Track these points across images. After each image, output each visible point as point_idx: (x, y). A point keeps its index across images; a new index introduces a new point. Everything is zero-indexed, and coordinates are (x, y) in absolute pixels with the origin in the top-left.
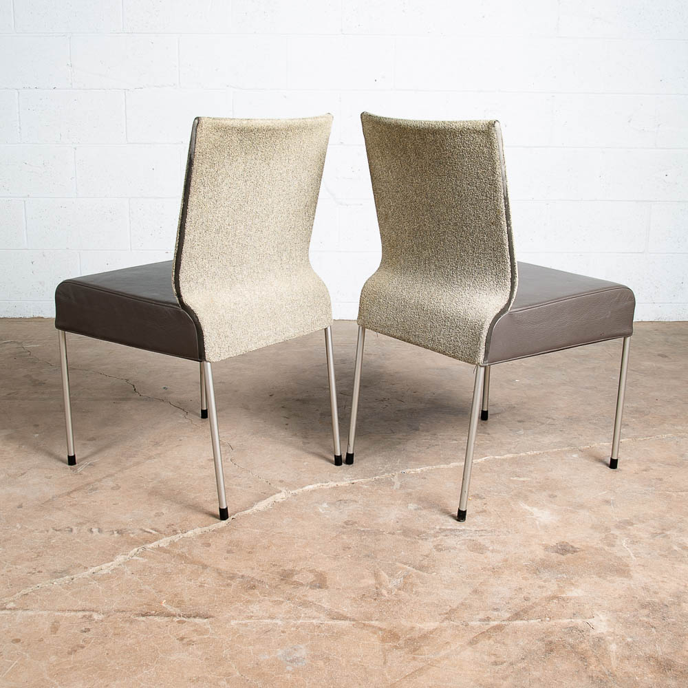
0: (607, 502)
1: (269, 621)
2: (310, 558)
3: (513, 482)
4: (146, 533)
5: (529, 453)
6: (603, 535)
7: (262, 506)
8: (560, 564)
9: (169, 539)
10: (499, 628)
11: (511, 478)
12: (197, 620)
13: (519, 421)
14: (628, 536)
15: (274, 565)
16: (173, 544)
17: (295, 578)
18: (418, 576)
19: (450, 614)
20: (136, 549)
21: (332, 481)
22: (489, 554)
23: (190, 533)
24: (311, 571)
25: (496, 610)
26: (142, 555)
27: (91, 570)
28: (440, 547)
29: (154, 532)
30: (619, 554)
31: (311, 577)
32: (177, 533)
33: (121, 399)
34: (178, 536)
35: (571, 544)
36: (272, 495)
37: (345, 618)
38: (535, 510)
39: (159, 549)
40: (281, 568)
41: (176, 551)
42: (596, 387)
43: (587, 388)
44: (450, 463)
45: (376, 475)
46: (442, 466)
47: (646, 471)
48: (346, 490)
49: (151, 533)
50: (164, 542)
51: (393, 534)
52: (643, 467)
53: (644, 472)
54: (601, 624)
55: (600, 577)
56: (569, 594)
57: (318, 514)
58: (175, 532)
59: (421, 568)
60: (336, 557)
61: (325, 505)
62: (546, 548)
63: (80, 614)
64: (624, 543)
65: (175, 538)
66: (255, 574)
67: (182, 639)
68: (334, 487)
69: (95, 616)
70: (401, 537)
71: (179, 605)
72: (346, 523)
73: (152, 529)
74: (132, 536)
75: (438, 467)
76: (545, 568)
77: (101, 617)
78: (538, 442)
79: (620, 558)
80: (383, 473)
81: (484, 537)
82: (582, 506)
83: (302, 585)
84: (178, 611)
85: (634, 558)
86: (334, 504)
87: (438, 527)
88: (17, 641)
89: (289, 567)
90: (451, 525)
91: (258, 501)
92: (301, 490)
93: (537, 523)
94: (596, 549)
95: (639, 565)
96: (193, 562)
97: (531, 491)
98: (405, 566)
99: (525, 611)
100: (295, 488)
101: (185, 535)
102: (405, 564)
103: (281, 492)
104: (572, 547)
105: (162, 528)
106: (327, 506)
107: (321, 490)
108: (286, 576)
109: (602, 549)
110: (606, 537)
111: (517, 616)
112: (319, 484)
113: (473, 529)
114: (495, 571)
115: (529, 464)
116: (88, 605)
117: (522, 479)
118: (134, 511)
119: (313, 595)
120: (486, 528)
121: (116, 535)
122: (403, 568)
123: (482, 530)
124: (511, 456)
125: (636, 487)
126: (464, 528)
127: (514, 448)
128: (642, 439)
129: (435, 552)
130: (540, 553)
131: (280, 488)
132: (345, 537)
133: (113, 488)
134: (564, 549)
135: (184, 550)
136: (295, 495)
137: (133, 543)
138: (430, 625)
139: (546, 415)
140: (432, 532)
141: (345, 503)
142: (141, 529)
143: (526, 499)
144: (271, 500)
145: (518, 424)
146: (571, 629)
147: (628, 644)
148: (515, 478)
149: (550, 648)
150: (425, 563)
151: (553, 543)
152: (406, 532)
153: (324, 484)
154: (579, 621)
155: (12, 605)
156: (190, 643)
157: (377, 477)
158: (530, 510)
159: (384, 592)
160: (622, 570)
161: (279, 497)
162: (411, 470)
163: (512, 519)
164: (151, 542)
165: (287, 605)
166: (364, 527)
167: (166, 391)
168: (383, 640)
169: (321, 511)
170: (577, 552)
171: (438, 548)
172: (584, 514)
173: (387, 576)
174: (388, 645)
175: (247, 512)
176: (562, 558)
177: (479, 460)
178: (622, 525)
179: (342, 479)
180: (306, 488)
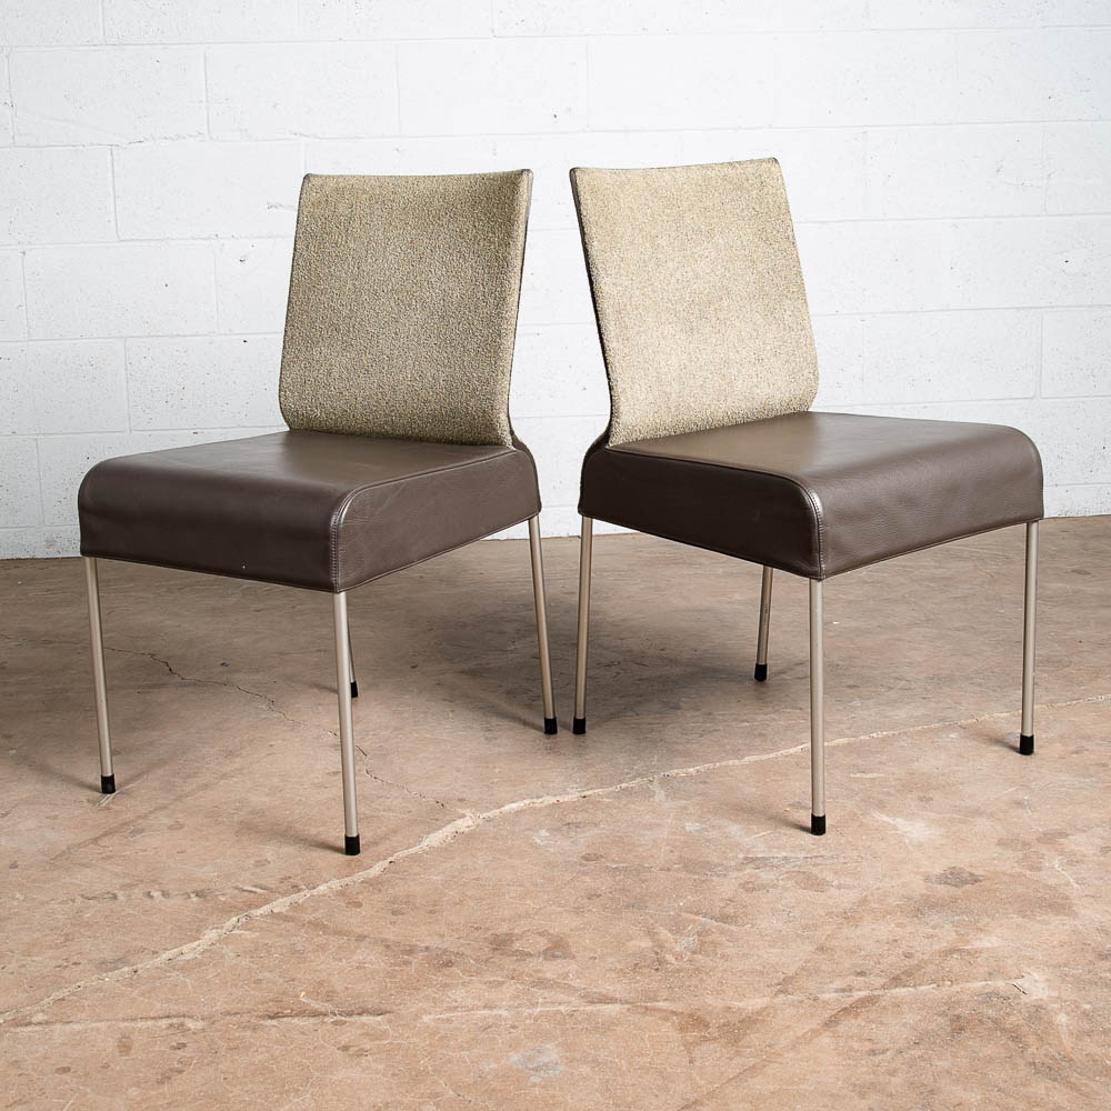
0: (1019, 804)
1: (486, 1012)
2: (536, 914)
3: (855, 780)
4: (246, 893)
5: (875, 735)
6: (1020, 854)
7: (435, 839)
8: (954, 900)
9: (287, 900)
10: (869, 1001)
11: (852, 775)
12: (365, 1019)
13: (850, 687)
14: (1062, 853)
15: (476, 929)
16: (295, 906)
17: (517, 945)
18: (722, 932)
19: (785, 985)
20: (235, 919)
21: (548, 794)
22: (834, 892)
23: (322, 888)
24: (541, 934)
25: (861, 974)
26: (245, 927)
27: (166, 956)
28: (750, 885)
29: (258, 890)
30: (1052, 881)
31: (543, 943)
32: (300, 890)
33: (150, 687)
34: (303, 893)
35: (968, 870)
36: (449, 822)
37: (612, 1000)
38: (900, 821)
39: (273, 915)
40: (490, 933)
41: (306, 917)
42: (972, 628)
43: (958, 629)
44: (743, 757)
45: (621, 782)
46: (731, 762)
47: (1077, 753)
48: (574, 807)
49: (255, 892)
50: (280, 905)
51: (669, 870)
52: (1073, 748)
53: (1075, 756)
54: (1037, 986)
55: (1024, 917)
56: (977, 945)
57: (537, 847)
58: (297, 889)
59: (724, 918)
60: (578, 911)
61: (544, 833)
62: (927, 879)
63: (164, 1023)
64: (1056, 864)
65: (299, 897)
66: (449, 943)
67: (346, 1048)
68: (554, 804)
69: (190, 1024)
70: (683, 875)
71: (329, 997)
72: (587, 858)
73: (255, 886)
74: (223, 899)
75: (723, 763)
76: (932, 907)
77: (200, 1024)
78: (887, 717)
79: (1052, 888)
80: (634, 778)
81: (820, 867)
82: (977, 812)
83: (530, 955)
84: (328, 1007)
85: (1075, 885)
86: (558, 830)
87: (741, 856)
88: (66, 1070)
89: (504, 929)
90: (764, 852)
91: (429, 833)
92: (498, 811)
93: (907, 841)
94: (1011, 876)
95: (1086, 896)
96: (338, 933)
97: (889, 794)
98: (697, 918)
99: (909, 973)
100: (488, 809)
101: (315, 892)
102: (697, 914)
103: (463, 816)
104: (971, 874)
105: (272, 883)
106: (547, 834)
107: (532, 811)
108: (501, 944)
109: (1020, 875)
110: (1026, 857)
111: (896, 981)
112: (527, 802)
113: (801, 855)
114: (849, 917)
115: (878, 752)
116: (174, 1008)
117: (870, 776)
118: (217, 861)
119: (551, 970)
120: (823, 853)
121: (195, 899)
122: (695, 921)
123: (816, 857)
124: (844, 741)
125: (1063, 778)
126: (785, 854)
127: (849, 729)
128: (1064, 704)
129: (745, 897)
130: (919, 887)
131: (461, 811)
132: (587, 879)
133: (170, 828)
134: (955, 877)
135: (318, 915)
136: (489, 820)
137: (228, 910)
138: (754, 1003)
139: (894, 675)
140: (733, 863)
141: (577, 827)
142: (237, 888)
143: (881, 806)
144: (449, 829)
145: (850, 691)
146: (988, 997)
147: (1085, 1014)
148: (858, 775)
149: (959, 1026)
150: (730, 910)
151: (938, 869)
152: (689, 866)
153: (535, 800)
154: (1000, 984)
155: (40, 1017)
156: (361, 1053)
157: (624, 785)
158: (892, 822)
159: (670, 958)
160: (1058, 904)
161: (464, 825)
162: (679, 771)
163: (864, 837)
164: (258, 907)
165: (510, 988)
166: (615, 862)
167: (224, 668)
168: (682, 1029)
169: (538, 841)
170: (980, 881)
171: (749, 887)
172: (982, 824)
173: (669, 935)
174: (692, 1036)
175: (413, 850)
176: (958, 892)
177: (792, 751)
178: (1050, 838)
179: (565, 791)
180: (507, 808)
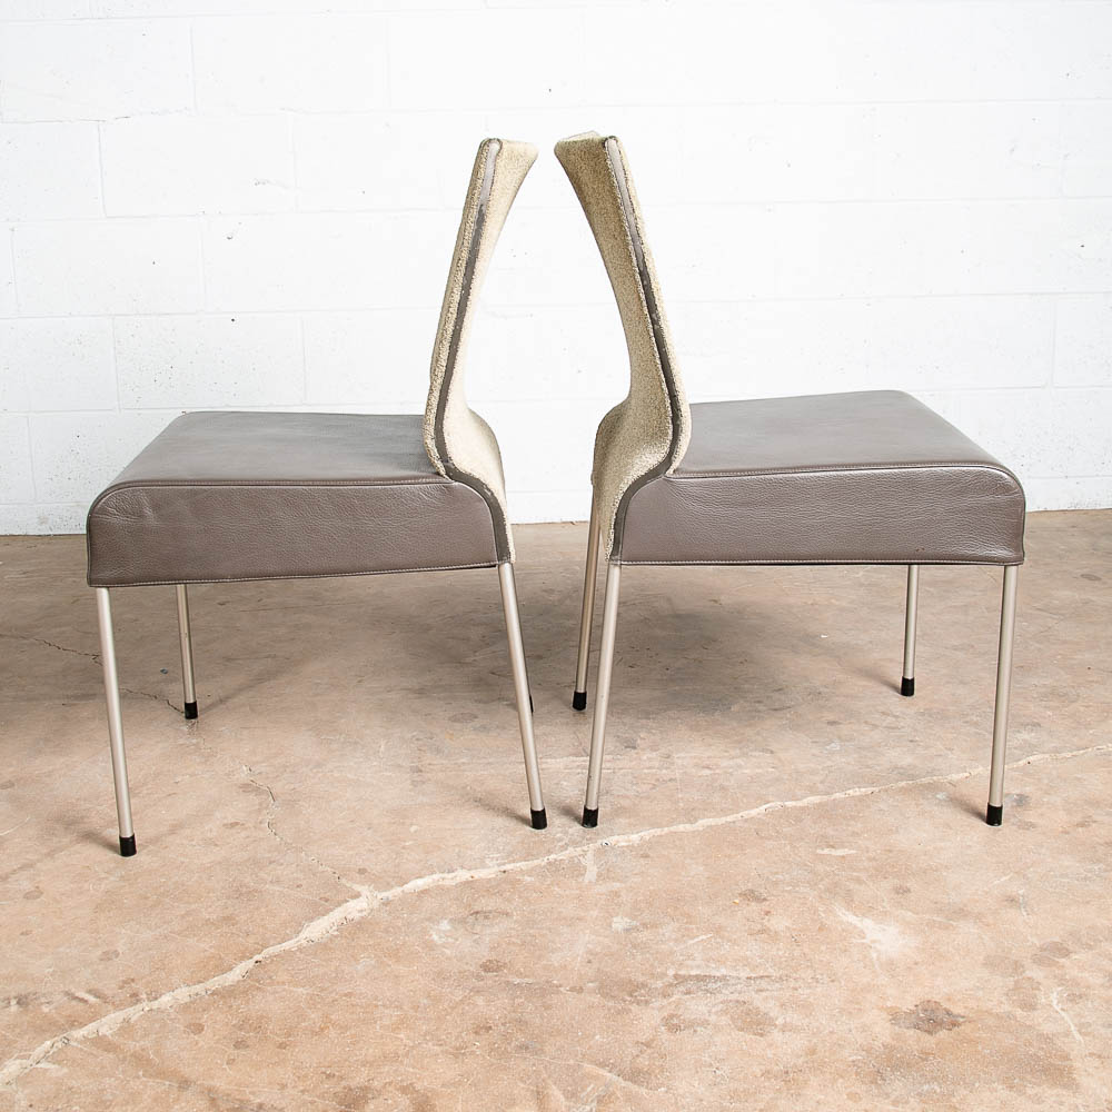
0: (1012, 901)
2: (407, 1055)
3: (821, 858)
4: (74, 1003)
5: (851, 792)
6: (1010, 982)
7: (318, 929)
8: (925, 1055)
9: (119, 1016)
11: (819, 851)
13: (832, 723)
14: (1062, 981)
15: (328, 1076)
16: (127, 1028)
18: (628, 1098)
20: (49, 1043)
21: (462, 867)
22: (776, 1036)
23: (166, 1000)
24: (404, 1090)
26: (55, 1058)
28: (675, 1021)
29: (92, 999)
30: (1047, 1028)
32: (138, 1001)
33: (76, 697)
34: (139, 1007)
35: (945, 1005)
36: (339, 904)
38: (867, 924)
39: (99, 1042)
40: (344, 1083)
41: (133, 1046)
42: (973, 646)
43: (955, 648)
44: (696, 820)
45: (549, 852)
46: (681, 827)
47: (1082, 825)
48: (490, 888)
49: (86, 1001)
50: (107, 1025)
51: (581, 990)
52: (1078, 818)
53: (1080, 829)
55: (1011, 1088)
57: (430, 946)
58: (135, 998)
59: (635, 1075)
60: (458, 1053)
61: (445, 925)
62: (895, 1017)
64: (1054, 997)
65: (134, 1013)
68: (467, 882)
70: (596, 999)
72: (486, 968)
73: (90, 992)
74: (45, 1009)
75: (673, 829)
76: (895, 1068)
78: (868, 767)
79: (1048, 1039)
80: (564, 848)
81: (764, 994)
82: (961, 913)
85: (1077, 1036)
86: (463, 921)
87: (671, 972)
89: (359, 1079)
90: (698, 967)
91: (312, 919)
92: (399, 890)
93: (874, 955)
94: (998, 1016)
95: (1091, 1054)
96: (161, 1074)
97: (859, 881)
98: (602, 1072)
100: (388, 886)
101: (155, 1005)
102: (602, 1065)
103: (357, 896)
104: (948, 1013)
105: (110, 988)
106: (448, 928)
107: (441, 890)
108: (352, 1105)
109: (1010, 1016)
110: (1017, 987)
112: (435, 877)
113: (743, 975)
114: (790, 1079)
115: (853, 818)
117: (840, 852)
118: (61, 949)
120: (771, 971)
121: (14, 1008)
122: (597, 1078)
123: (762, 977)
124: (815, 799)
125: (1066, 863)
126: (723, 971)
127: (822, 782)
128: (1069, 755)
129: (664, 1035)
130: (883, 1031)
131: (358, 888)
132: (480, 1001)
133: (28, 896)
134: (932, 1019)
135: (146, 1043)
136: (386, 903)
137: (46, 1028)
139: (881, 708)
140: (659, 984)
141: (486, 917)
142: (67, 993)
143: (849, 900)
144: (337, 915)
145: (830, 729)
148: (826, 851)
150: (643, 1062)
151: (908, 1004)
152: (606, 987)
153: (445, 875)
157: (552, 857)
158: (859, 925)
160: (1056, 1068)
161: (354, 909)
162: (621, 838)
163: (823, 948)
164: (82, 1025)
166: (520, 975)
167: (164, 676)
169: (435, 937)
170: (959, 1025)
171: (672, 1024)
172: (967, 930)
173: (562, 1099)
175: (286, 945)
176: (929, 1041)
177: (754, 812)
178: (1048, 956)
179: (483, 866)
180: (410, 886)
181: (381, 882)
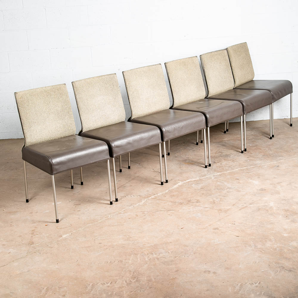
0: (275, 178)
1: (189, 210)
2: (194, 197)
5: (251, 167)
6: (273, 186)
9: (154, 196)
10: (246, 207)
11: (246, 174)
12: (171, 211)
14: (280, 185)
15: (185, 199)
17: (192, 201)
18: (224, 198)
19: (233, 205)
21: (193, 179)
22: (242, 192)
23: (159, 194)
25: (245, 203)
26: (148, 200)
27: (137, 204)
30: (277, 190)
31: (196, 201)
35: (264, 188)
37: (207, 208)
38: (254, 181)
40: (187, 200)
44: (227, 171)
46: (225, 172)
48: (198, 181)
50: (153, 197)
51: (215, 190)
54: (272, 204)
55: (272, 195)
56: (264, 199)
57: (192, 187)
58: (155, 194)
59: (224, 196)
60: (201, 196)
61: (193, 185)
62: (257, 190)
63: (141, 213)
64: (279, 187)
65: (156, 196)
66: (181, 201)
67: (169, 215)
68: (195, 180)
69: (145, 213)
70: (217, 190)
71: (165, 208)
72: (201, 188)
73: (148, 194)
74: (143, 196)
76: (257, 194)
77: (147, 213)
78: (254, 163)
80: (208, 175)
81: (240, 189)
82: (267, 179)
83: (194, 202)
84: (165, 210)
85: (281, 190)
86: (196, 184)
87: (227, 187)
88: (130, 218)
89: (189, 199)
90: (230, 187)
91: (174, 185)
92: (185, 181)
93: (255, 184)
94: (271, 189)
95: (283, 192)
96: (163, 200)
97: (252, 177)
98: (220, 196)
99: (253, 203)
105: (150, 194)
107: (192, 181)
108: (189, 201)
109: (273, 189)
111: (251, 204)
112: (190, 180)
113: (237, 187)
115: (251, 170)
116: (142, 211)
117: (250, 174)
119: (198, 204)
120: (241, 186)
121: (139, 196)
123: (239, 187)
124: (246, 168)
126: (234, 187)
127: (247, 166)
128: (287, 160)
131: (179, 182)
132: (202, 192)
133: (130, 186)
134: (262, 190)
135: (159, 198)
136: (184, 183)
137: (145, 198)
138: (229, 208)
140: (225, 188)
141: (199, 184)
142: (145, 195)
143: (251, 179)
144: (177, 185)
146: (264, 206)
147: (278, 207)
148: (248, 174)
149: (259, 209)
150: (225, 195)
151: (259, 189)
154: (266, 204)
155: (122, 213)
156: (171, 215)
158: (252, 181)
159: (216, 202)
160: (278, 193)
161: (179, 184)
162: (216, 174)
163: (248, 184)
164: (149, 197)
165: (192, 207)
166: (206, 189)
168: (218, 211)
170: (266, 190)
171: (228, 192)
172: (268, 181)
173: (216, 199)
174: (219, 212)
175: (172, 188)
176: (262, 192)
177: (236, 170)
178: (279, 183)
179: (196, 178)
180: (187, 181)
181: (182, 181)
